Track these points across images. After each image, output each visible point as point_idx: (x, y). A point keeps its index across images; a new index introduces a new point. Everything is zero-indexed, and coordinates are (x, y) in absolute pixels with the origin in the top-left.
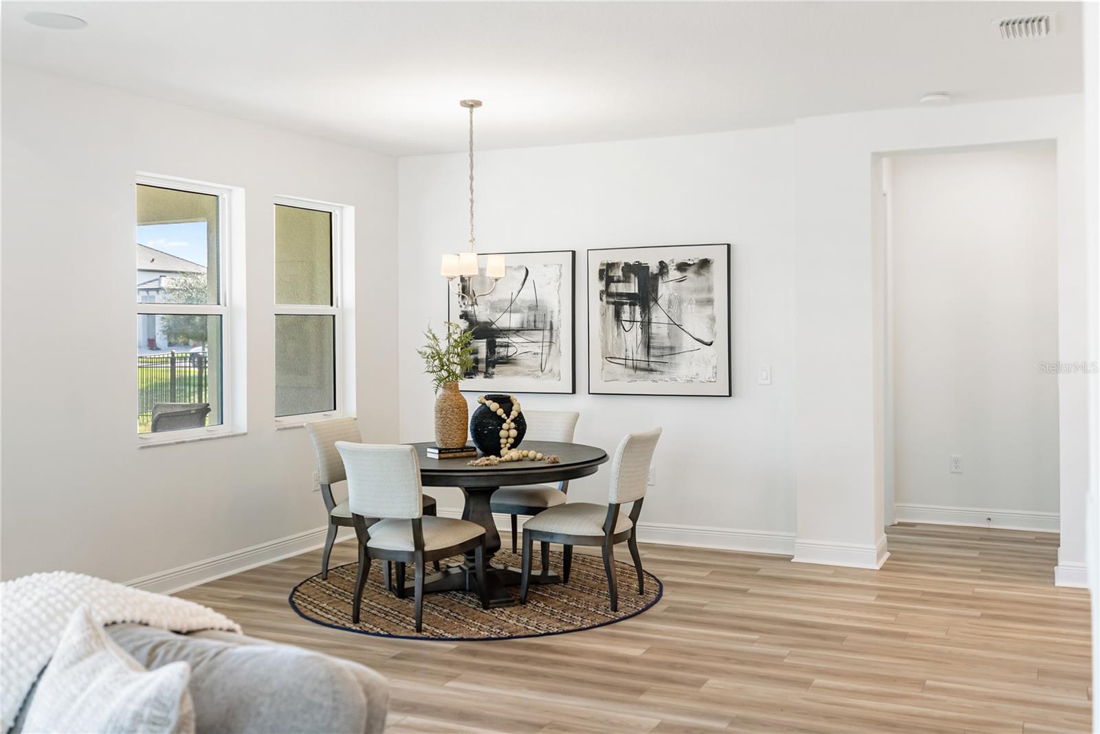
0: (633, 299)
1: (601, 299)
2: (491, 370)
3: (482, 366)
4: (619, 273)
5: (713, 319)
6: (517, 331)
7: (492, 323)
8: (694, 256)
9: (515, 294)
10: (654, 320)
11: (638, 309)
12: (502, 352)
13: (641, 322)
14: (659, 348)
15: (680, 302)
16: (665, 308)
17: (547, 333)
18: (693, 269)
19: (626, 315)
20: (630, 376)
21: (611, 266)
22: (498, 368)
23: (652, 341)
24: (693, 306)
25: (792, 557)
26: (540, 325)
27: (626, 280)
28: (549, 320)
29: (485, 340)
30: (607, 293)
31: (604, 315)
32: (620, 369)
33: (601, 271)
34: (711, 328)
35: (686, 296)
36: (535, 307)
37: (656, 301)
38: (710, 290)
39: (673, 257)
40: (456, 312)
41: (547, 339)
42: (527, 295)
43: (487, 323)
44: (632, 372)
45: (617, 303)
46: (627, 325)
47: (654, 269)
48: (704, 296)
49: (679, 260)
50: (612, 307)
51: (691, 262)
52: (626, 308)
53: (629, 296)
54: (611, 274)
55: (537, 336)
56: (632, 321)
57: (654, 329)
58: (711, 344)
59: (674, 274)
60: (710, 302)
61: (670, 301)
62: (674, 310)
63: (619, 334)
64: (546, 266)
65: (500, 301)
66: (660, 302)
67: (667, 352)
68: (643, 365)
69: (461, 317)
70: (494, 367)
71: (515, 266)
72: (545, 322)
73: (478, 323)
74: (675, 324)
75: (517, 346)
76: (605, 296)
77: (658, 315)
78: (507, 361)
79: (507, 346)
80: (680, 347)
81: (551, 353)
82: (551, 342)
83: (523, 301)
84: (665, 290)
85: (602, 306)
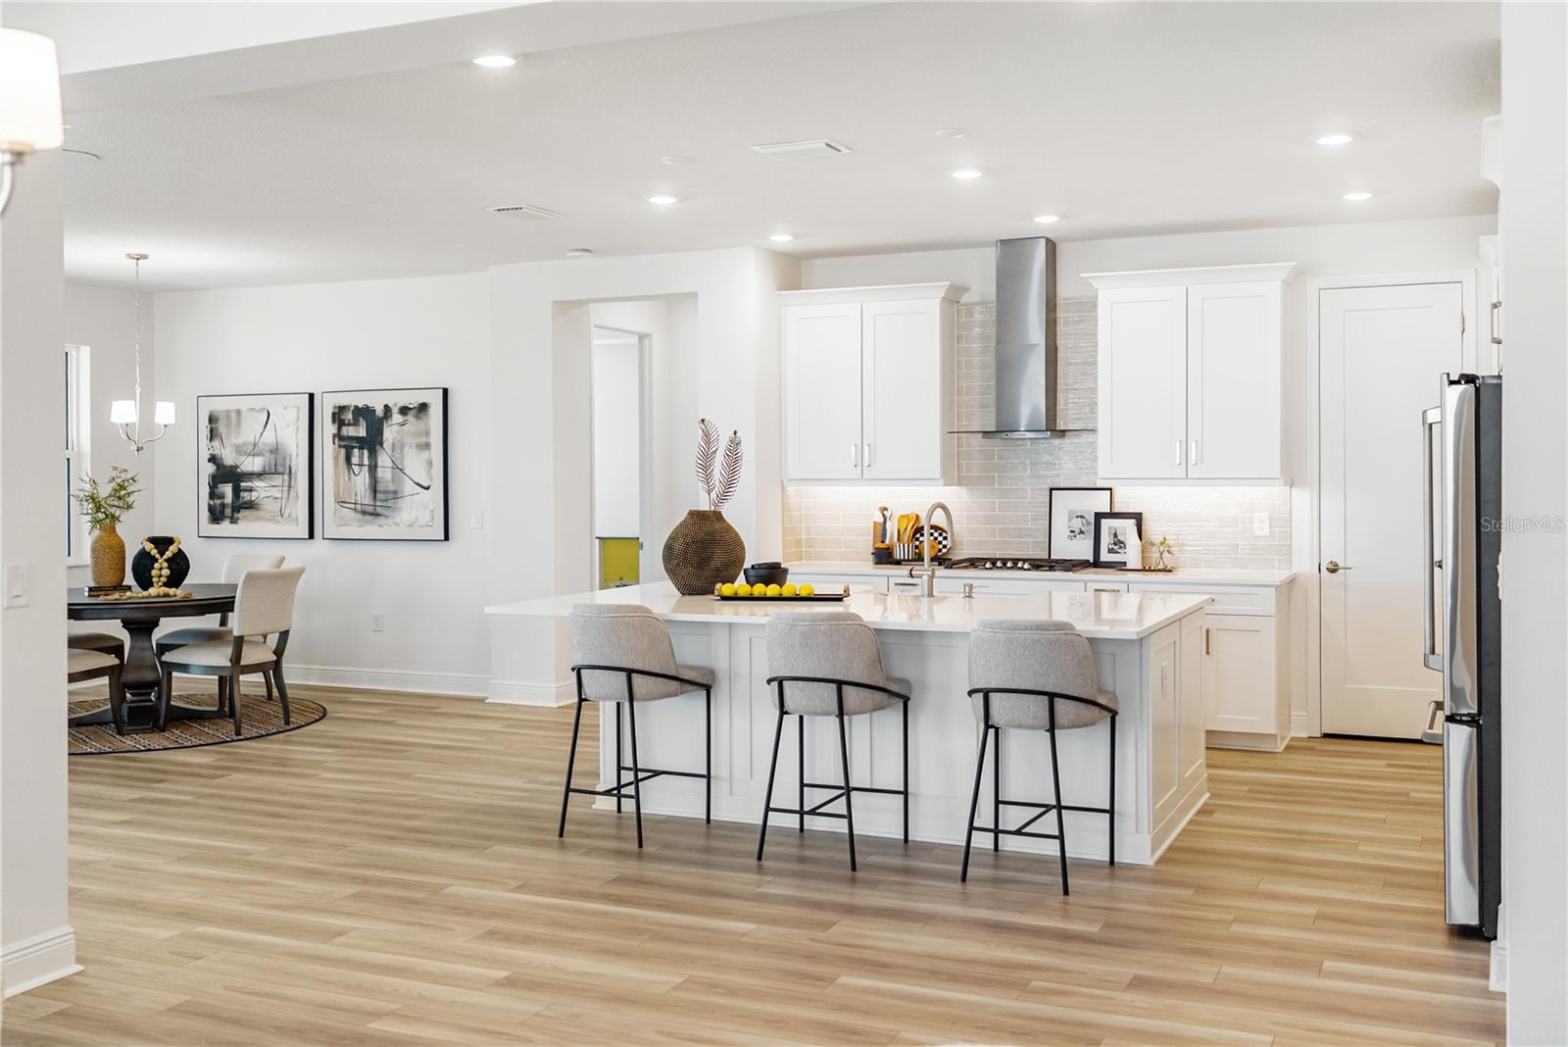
0: (362, 443)
1: (334, 443)
2: (236, 515)
3: (228, 511)
4: (349, 416)
5: (430, 463)
6: (260, 475)
7: (237, 467)
8: (413, 399)
9: (258, 436)
10: (380, 464)
11: (366, 452)
12: (245, 496)
13: (369, 466)
14: (384, 492)
15: (402, 447)
16: (390, 452)
17: (286, 477)
18: (413, 412)
19: (355, 460)
20: (359, 520)
21: (342, 409)
22: (243, 513)
23: (378, 485)
24: (414, 450)
25: (487, 698)
26: (280, 469)
27: (356, 423)
28: (288, 463)
29: (231, 484)
30: (338, 436)
31: (336, 458)
32: (351, 514)
33: (334, 414)
34: (429, 472)
35: (408, 440)
36: (275, 450)
37: (381, 444)
38: (427, 434)
39: (397, 400)
40: (205, 455)
41: (286, 484)
42: (269, 438)
43: (232, 466)
44: (361, 516)
45: (347, 444)
46: (356, 469)
47: (380, 412)
48: (423, 440)
49: (402, 403)
50: (343, 451)
51: (411, 406)
52: (356, 451)
53: (358, 439)
54: (343, 417)
55: (278, 480)
56: (361, 465)
57: (380, 473)
58: (428, 488)
59: (397, 418)
60: (427, 446)
61: (393, 445)
62: (397, 455)
63: (349, 478)
64: (285, 408)
65: (244, 444)
66: (385, 445)
67: (391, 496)
68: (370, 509)
69: (209, 461)
70: (238, 512)
71: (258, 408)
72: (285, 466)
73: (224, 466)
74: (398, 469)
75: (261, 491)
76: (337, 439)
77: (384, 460)
78: (251, 506)
79: (250, 490)
80: (403, 492)
81: (291, 496)
82: (290, 487)
83: (265, 444)
84: (389, 433)
85: (334, 450)
